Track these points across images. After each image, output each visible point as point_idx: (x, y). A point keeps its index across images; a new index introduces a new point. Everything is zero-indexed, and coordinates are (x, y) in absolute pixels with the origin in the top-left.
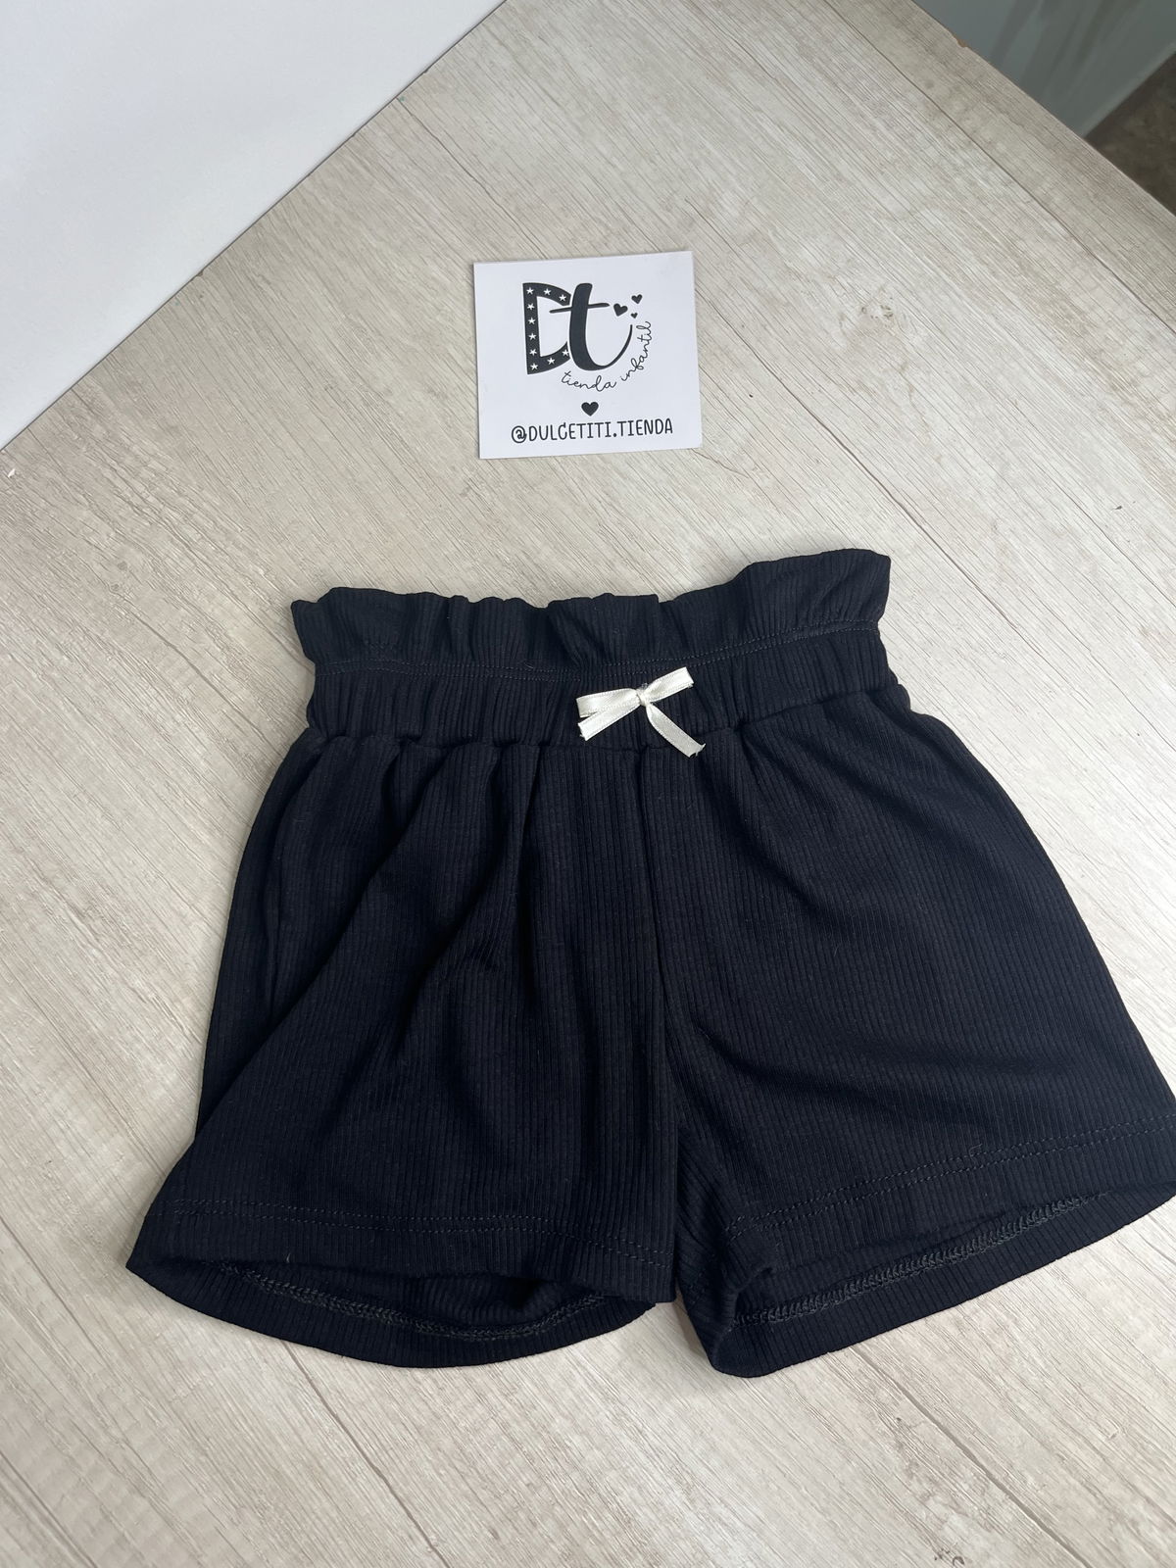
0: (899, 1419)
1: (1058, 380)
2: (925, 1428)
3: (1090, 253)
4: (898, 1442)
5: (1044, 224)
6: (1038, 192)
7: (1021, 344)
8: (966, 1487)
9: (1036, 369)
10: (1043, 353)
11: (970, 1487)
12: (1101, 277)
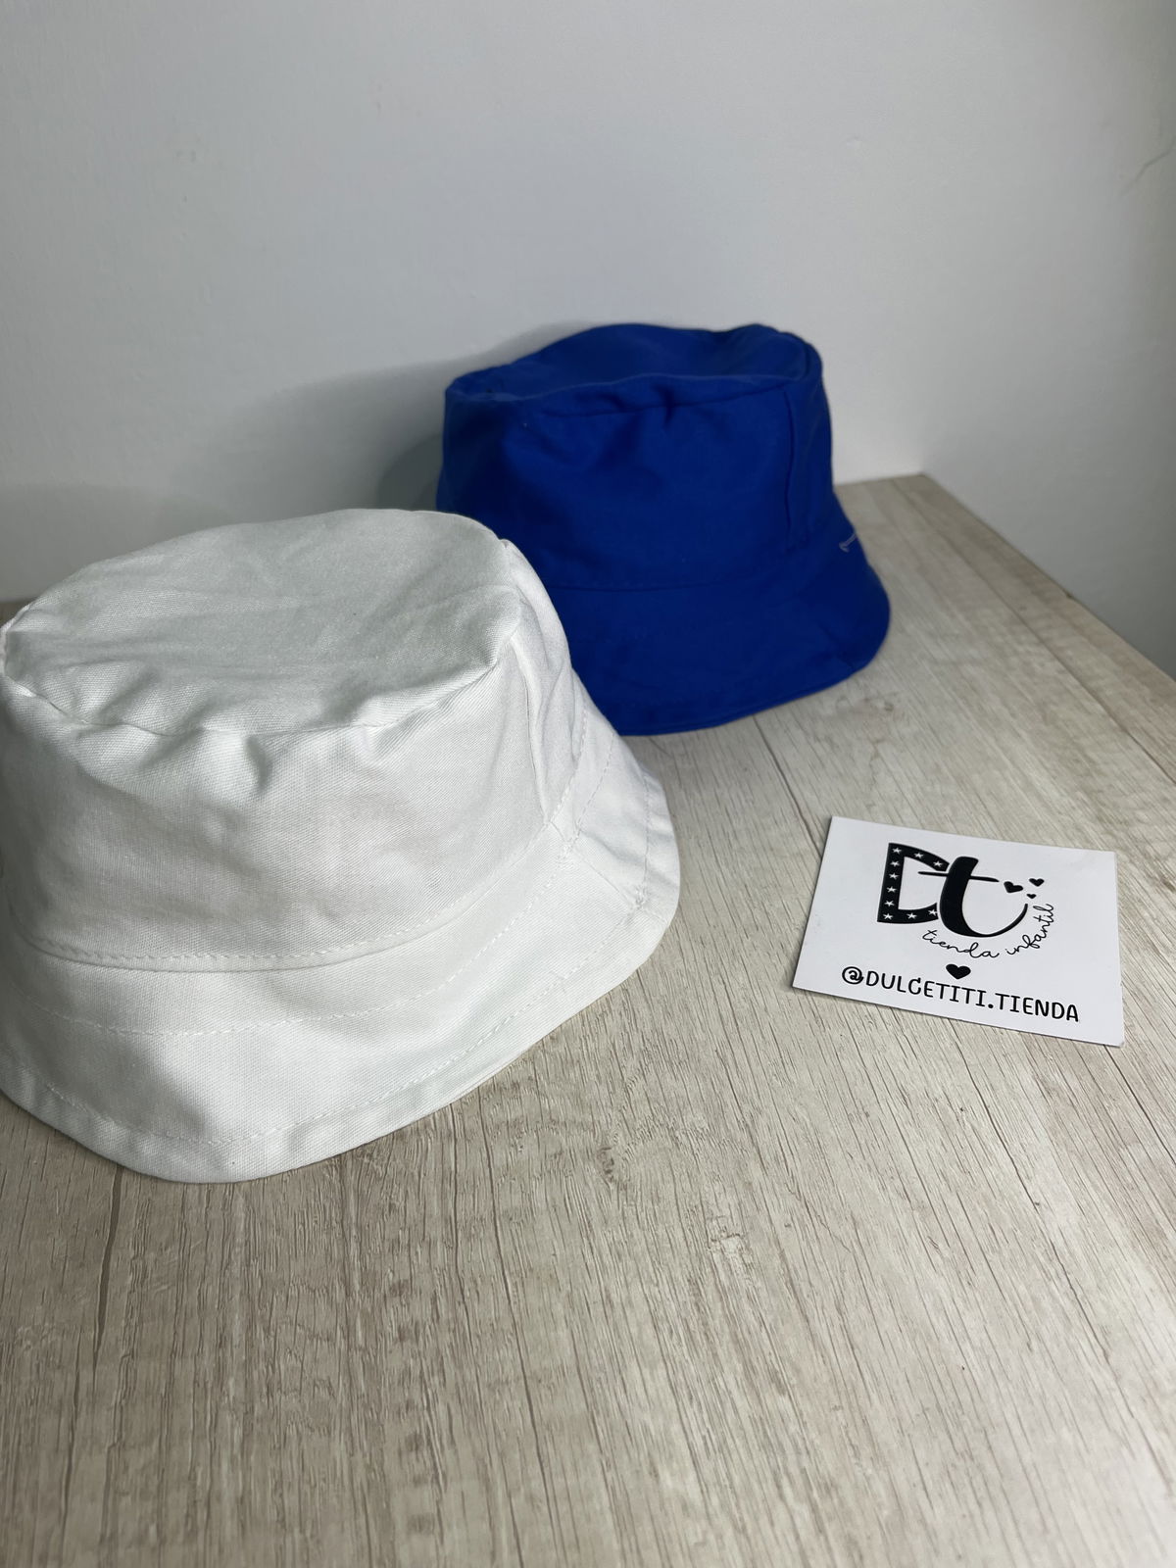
1: (1039, 797)
3: (1124, 730)
5: (1086, 703)
6: (1093, 684)
7: (1013, 762)
9: (1019, 782)
10: (1034, 775)
12: (1129, 748)
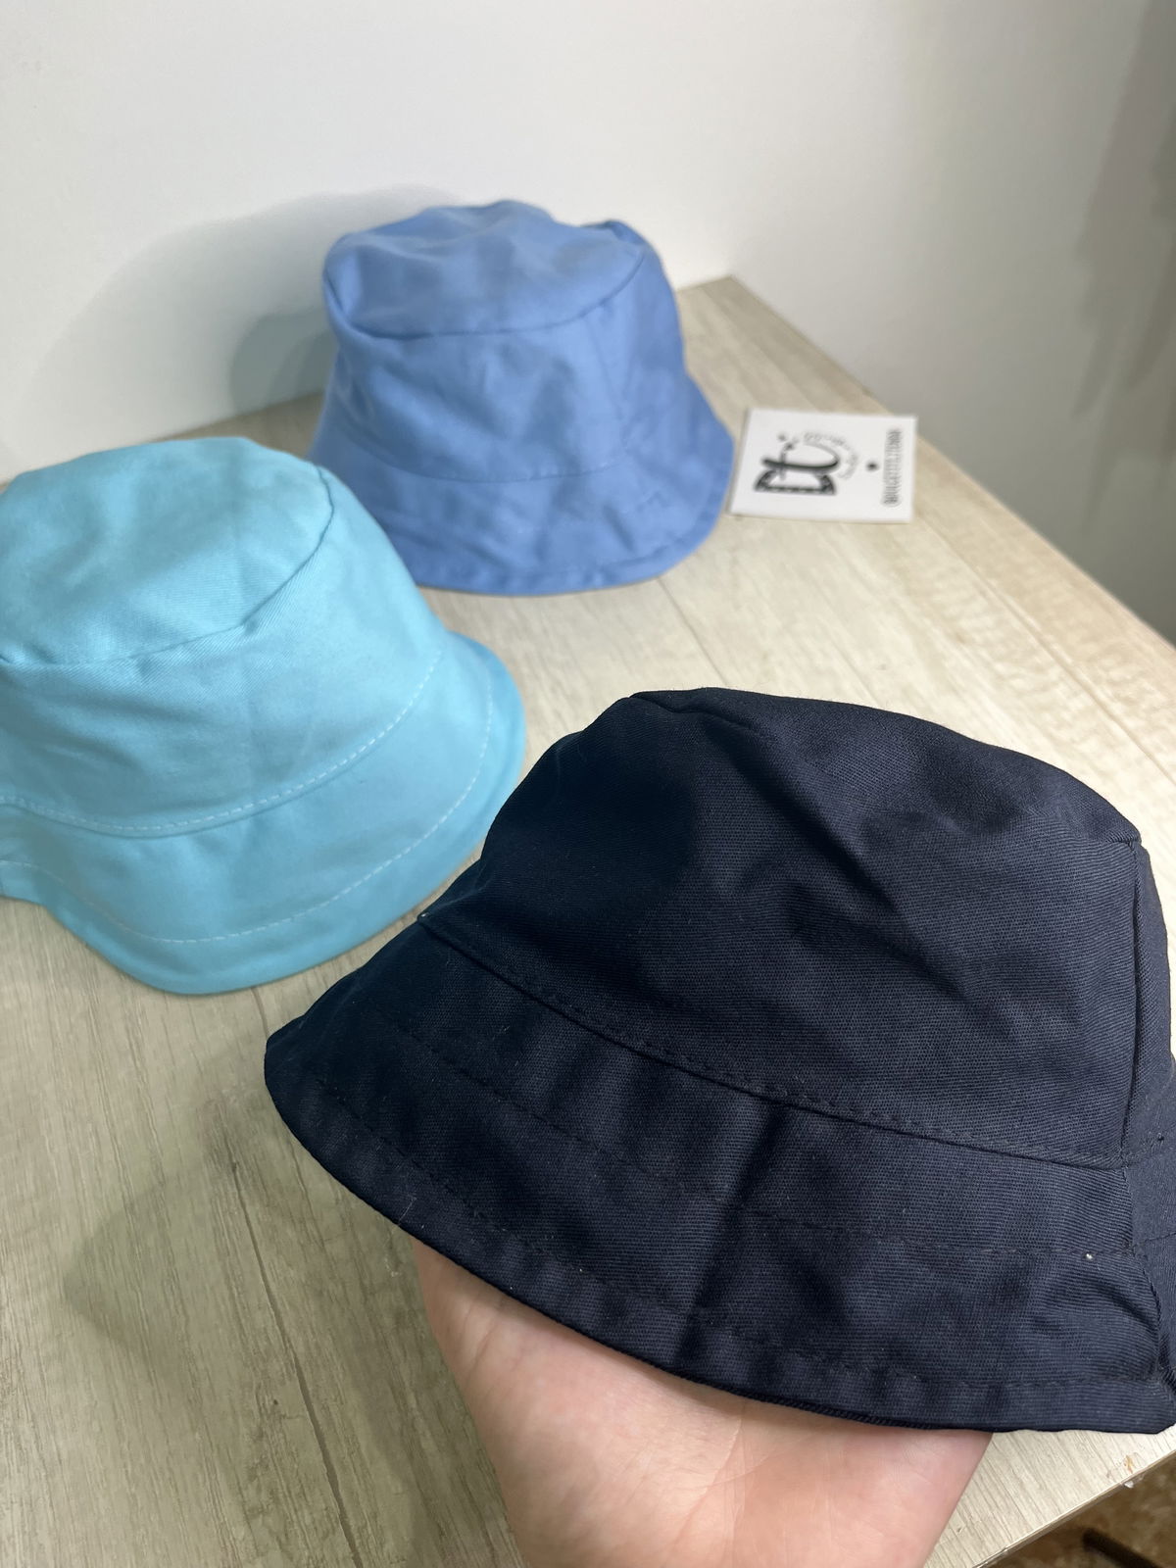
0: (276, 1402)
2: (298, 1426)
4: (260, 1429)
8: (308, 1520)
11: (313, 1522)
